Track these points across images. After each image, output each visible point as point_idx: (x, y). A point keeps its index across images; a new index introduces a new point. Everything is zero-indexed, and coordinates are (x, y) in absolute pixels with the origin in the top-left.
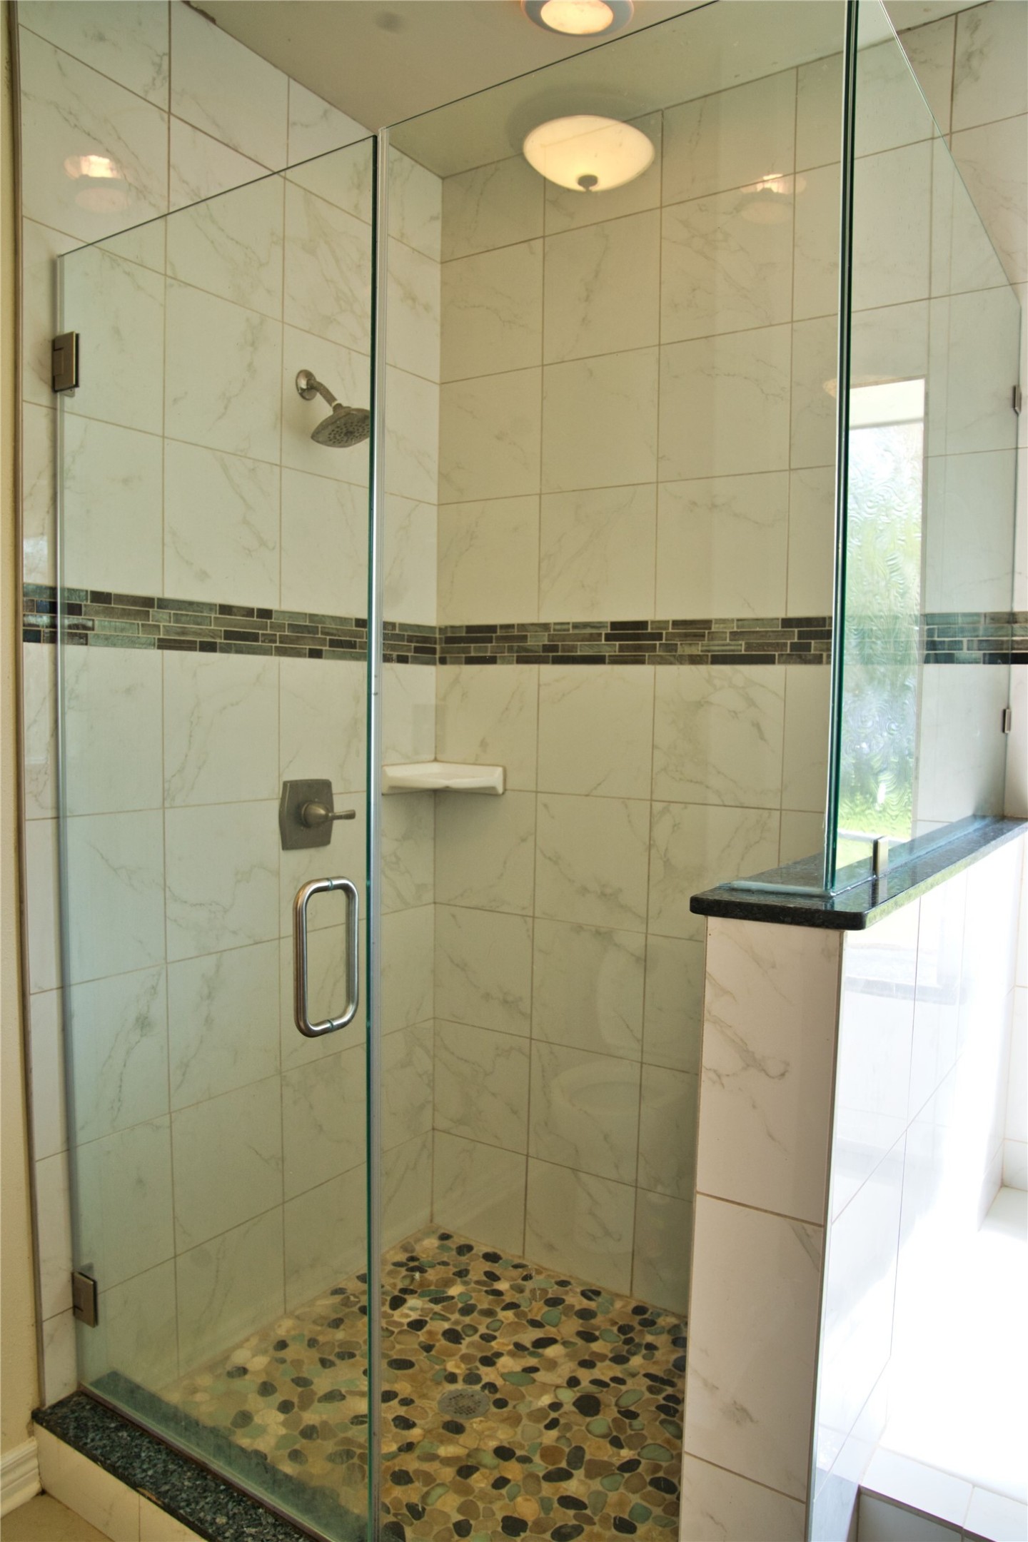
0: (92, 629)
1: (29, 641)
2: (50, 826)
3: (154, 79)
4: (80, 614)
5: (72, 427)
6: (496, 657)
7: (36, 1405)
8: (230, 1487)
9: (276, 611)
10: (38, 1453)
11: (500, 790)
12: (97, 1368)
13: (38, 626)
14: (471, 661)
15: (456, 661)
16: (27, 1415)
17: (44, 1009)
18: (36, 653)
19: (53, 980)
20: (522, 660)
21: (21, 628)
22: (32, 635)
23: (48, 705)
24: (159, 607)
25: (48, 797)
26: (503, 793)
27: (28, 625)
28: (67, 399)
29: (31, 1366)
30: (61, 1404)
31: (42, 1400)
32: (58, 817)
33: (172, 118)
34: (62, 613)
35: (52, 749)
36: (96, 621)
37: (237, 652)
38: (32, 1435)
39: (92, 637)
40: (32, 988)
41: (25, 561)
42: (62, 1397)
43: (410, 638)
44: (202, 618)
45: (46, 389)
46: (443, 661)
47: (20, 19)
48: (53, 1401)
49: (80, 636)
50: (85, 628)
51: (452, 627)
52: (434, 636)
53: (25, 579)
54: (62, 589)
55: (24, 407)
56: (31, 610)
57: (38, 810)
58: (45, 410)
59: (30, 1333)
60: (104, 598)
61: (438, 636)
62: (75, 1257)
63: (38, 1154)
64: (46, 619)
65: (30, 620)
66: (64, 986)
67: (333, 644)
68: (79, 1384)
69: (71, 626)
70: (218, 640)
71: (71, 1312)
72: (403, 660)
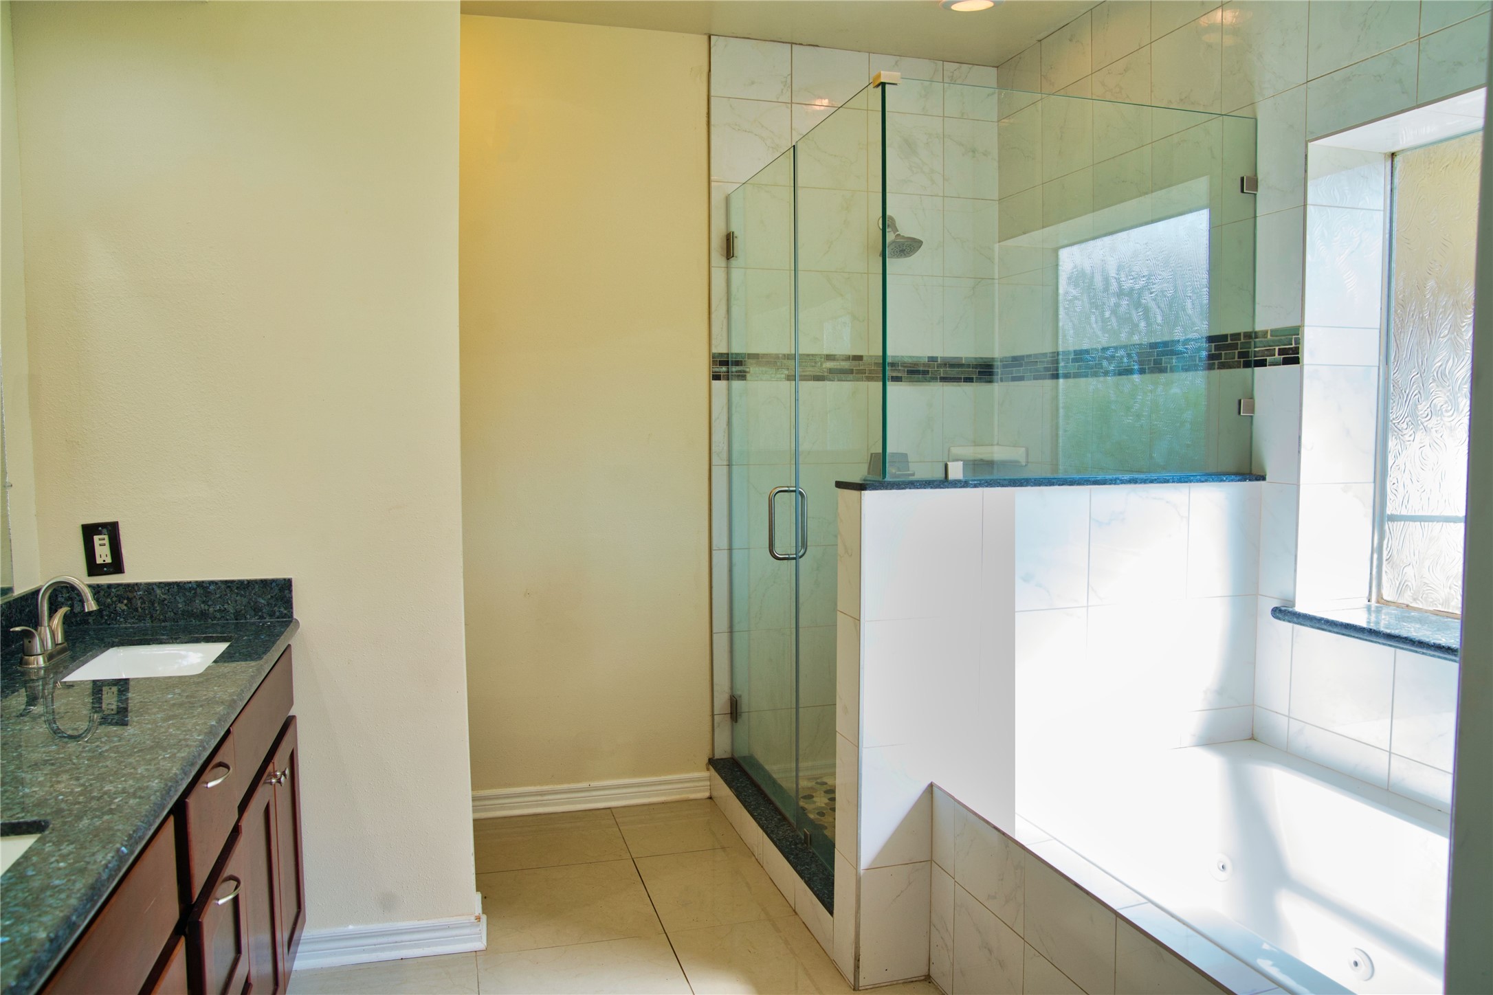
0: (749, 372)
1: (715, 380)
2: (725, 469)
3: (782, 90)
4: (742, 365)
5: (736, 275)
6: (1024, 376)
7: (711, 757)
8: (766, 796)
9: (866, 356)
10: (710, 779)
11: (1024, 463)
12: (742, 751)
13: (720, 372)
14: (1014, 379)
15: (1007, 380)
16: (706, 760)
17: (721, 558)
18: (720, 385)
19: (725, 545)
20: (1036, 378)
21: (712, 374)
22: (716, 377)
23: (725, 410)
24: (788, 359)
25: (725, 455)
26: (1026, 465)
27: (715, 372)
28: (733, 262)
29: (709, 736)
30: (722, 759)
31: (713, 754)
32: (730, 465)
33: (793, 105)
34: (732, 365)
35: (727, 431)
36: (752, 369)
37: (839, 380)
38: (708, 769)
39: (748, 376)
40: (714, 547)
41: (714, 342)
42: (723, 757)
43: (976, 366)
44: (815, 363)
45: (724, 259)
46: (1002, 380)
47: (713, 93)
48: (719, 758)
49: (742, 376)
50: (745, 372)
51: (1006, 357)
52: (995, 363)
53: (714, 351)
54: (732, 354)
55: (713, 270)
56: (717, 365)
57: (719, 461)
58: (723, 269)
59: (708, 719)
60: (755, 356)
61: (999, 363)
62: (732, 688)
63: (715, 630)
64: (724, 369)
65: (717, 370)
66: (730, 549)
67: (911, 372)
68: (732, 755)
69: (736, 372)
70: (826, 374)
71: (729, 715)
72: (969, 380)
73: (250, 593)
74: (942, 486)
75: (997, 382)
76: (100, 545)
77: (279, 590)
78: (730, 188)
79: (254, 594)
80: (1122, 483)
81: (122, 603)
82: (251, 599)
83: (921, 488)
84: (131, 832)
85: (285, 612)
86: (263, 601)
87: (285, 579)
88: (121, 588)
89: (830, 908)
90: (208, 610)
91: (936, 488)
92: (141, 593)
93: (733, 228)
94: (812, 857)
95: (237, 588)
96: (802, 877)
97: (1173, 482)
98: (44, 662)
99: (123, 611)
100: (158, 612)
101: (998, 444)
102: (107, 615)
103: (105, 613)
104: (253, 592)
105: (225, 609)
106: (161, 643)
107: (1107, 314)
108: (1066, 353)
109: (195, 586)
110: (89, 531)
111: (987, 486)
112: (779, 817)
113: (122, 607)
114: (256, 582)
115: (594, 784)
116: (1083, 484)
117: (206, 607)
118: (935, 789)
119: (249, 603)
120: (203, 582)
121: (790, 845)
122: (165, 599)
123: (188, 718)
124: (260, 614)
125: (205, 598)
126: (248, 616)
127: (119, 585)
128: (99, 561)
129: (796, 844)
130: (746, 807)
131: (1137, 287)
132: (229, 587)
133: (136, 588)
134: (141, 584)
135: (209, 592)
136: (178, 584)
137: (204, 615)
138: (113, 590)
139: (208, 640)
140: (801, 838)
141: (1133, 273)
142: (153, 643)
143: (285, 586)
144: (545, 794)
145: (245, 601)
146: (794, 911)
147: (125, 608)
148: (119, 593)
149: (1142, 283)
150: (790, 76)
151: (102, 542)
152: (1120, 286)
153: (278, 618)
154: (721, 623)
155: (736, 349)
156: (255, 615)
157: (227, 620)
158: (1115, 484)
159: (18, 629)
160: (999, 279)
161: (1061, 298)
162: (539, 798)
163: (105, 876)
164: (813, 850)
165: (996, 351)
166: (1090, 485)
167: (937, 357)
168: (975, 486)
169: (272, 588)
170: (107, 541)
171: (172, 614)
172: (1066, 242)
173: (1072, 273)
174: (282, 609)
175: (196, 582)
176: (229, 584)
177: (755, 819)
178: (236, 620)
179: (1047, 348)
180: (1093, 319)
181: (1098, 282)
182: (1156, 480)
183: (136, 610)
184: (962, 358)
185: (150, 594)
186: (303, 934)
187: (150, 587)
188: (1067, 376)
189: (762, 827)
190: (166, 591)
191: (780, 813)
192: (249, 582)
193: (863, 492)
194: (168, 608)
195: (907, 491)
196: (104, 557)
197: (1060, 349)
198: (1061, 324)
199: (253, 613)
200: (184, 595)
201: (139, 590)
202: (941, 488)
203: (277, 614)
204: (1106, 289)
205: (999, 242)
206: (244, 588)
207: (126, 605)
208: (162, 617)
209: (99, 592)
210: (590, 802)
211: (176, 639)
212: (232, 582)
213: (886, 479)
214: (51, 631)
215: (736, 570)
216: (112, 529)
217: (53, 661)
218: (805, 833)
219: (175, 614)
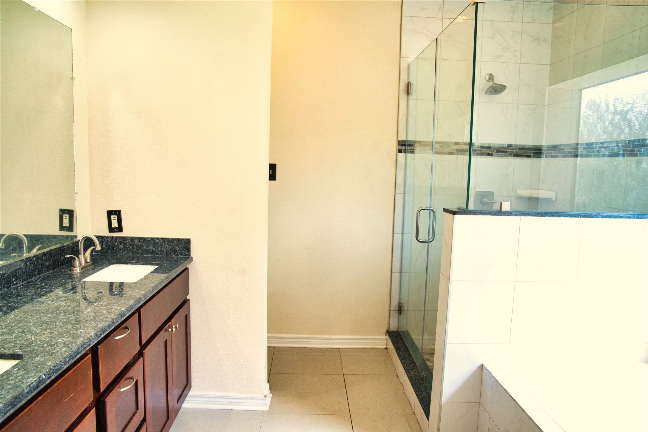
0: (416, 150)
1: (399, 153)
2: (402, 195)
3: (438, 12)
4: (412, 146)
5: (412, 103)
6: (557, 155)
8: (409, 353)
10: (386, 340)
11: (554, 200)
13: (402, 149)
14: (552, 157)
15: (548, 157)
16: (385, 331)
17: (398, 238)
18: (401, 156)
19: (400, 232)
20: (564, 156)
21: (398, 150)
22: (400, 152)
23: (403, 168)
25: (402, 189)
26: (556, 201)
27: (400, 149)
28: (410, 96)
29: (387, 320)
30: (393, 331)
31: (389, 329)
32: (404, 194)
33: (443, 19)
34: (408, 146)
35: (404, 178)
36: (417, 148)
37: (461, 155)
38: (386, 335)
39: (415, 151)
40: (395, 232)
41: (399, 135)
42: (394, 330)
43: (532, 150)
44: (449, 146)
45: (406, 95)
46: (546, 157)
47: (403, 15)
48: (392, 330)
49: (412, 152)
50: (414, 149)
51: (549, 146)
52: (543, 148)
53: (399, 139)
54: (408, 141)
55: (400, 100)
56: (400, 146)
57: (400, 191)
58: (405, 100)
59: (388, 312)
60: (420, 142)
61: (545, 148)
62: (400, 299)
63: (393, 271)
64: (404, 148)
65: (400, 148)
66: (403, 234)
67: (497, 152)
68: (398, 330)
69: (410, 149)
70: (454, 151)
71: (398, 311)
72: (529, 156)
73: (173, 244)
74: (497, 214)
75: (544, 158)
76: (114, 220)
77: (185, 243)
78: (410, 60)
79: (174, 245)
80: (601, 217)
81: (121, 245)
82: (173, 247)
83: (486, 215)
84: (52, 367)
85: (187, 253)
86: (178, 248)
87: (187, 239)
88: (121, 238)
89: (428, 416)
90: (155, 250)
91: (494, 215)
92: (129, 241)
93: (411, 80)
94: (425, 388)
95: (167, 242)
96: (418, 398)
97: (634, 218)
98: (80, 270)
99: (122, 248)
100: (135, 250)
101: (542, 189)
102: (116, 250)
103: (114, 249)
104: (174, 244)
105: (162, 250)
106: (132, 264)
107: (607, 124)
108: (582, 144)
109: (150, 240)
110: (110, 213)
111: (522, 216)
112: (413, 364)
113: (121, 246)
114: (175, 239)
115: (333, 337)
116: (578, 217)
117: (155, 249)
118: (484, 367)
119: (172, 248)
120: (153, 238)
121: (415, 380)
122: (138, 244)
123: (116, 305)
124: (176, 253)
125: (154, 245)
126: (171, 254)
127: (120, 237)
128: (113, 226)
129: (418, 380)
130: (399, 357)
131: (625, 109)
132: (164, 241)
133: (127, 239)
134: (129, 237)
135: (156, 243)
136: (143, 238)
137: (153, 252)
138: (118, 239)
139: (151, 264)
140: (421, 377)
141: (623, 102)
142: (129, 264)
143: (188, 242)
144: (310, 339)
145: (170, 247)
146: (414, 412)
147: (122, 247)
148: (120, 240)
149: (628, 107)
150: (442, 5)
151: (114, 218)
152: (615, 109)
153: (184, 256)
154: (396, 268)
155: (410, 138)
156: (174, 254)
157: (163, 255)
158: (597, 217)
159: (68, 256)
160: (548, 105)
161: (582, 115)
162: (308, 340)
163: (26, 391)
164: (426, 384)
165: (544, 142)
166: (582, 217)
167: (512, 145)
168: (516, 215)
169: (181, 243)
170: (116, 218)
171: (141, 251)
172: (586, 86)
173: (589, 102)
174: (186, 252)
175: (151, 238)
176: (164, 240)
177: (402, 364)
178: (167, 255)
179: (572, 141)
180: (598, 126)
181: (603, 107)
182: (622, 216)
183: (127, 248)
184: (525, 145)
185: (132, 242)
186: (189, 393)
187: (132, 239)
188: (581, 156)
189: (404, 368)
190: (139, 241)
191: (414, 363)
192: (173, 239)
193: (454, 215)
194: (139, 248)
195: (478, 216)
196: (115, 225)
197: (580, 142)
198: (581, 129)
199: (173, 253)
200: (146, 243)
201: (128, 240)
202: (497, 215)
203: (184, 254)
204: (607, 110)
205: (549, 86)
206: (170, 242)
207: (123, 246)
208: (137, 252)
209: (112, 240)
210: (330, 344)
211: (138, 263)
212: (165, 239)
213: (468, 209)
214: (85, 257)
215: (405, 243)
216: (118, 213)
217: (83, 270)
218: (423, 375)
219: (142, 251)
